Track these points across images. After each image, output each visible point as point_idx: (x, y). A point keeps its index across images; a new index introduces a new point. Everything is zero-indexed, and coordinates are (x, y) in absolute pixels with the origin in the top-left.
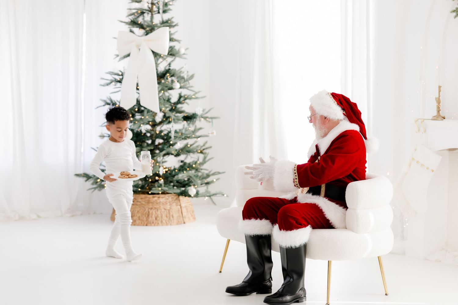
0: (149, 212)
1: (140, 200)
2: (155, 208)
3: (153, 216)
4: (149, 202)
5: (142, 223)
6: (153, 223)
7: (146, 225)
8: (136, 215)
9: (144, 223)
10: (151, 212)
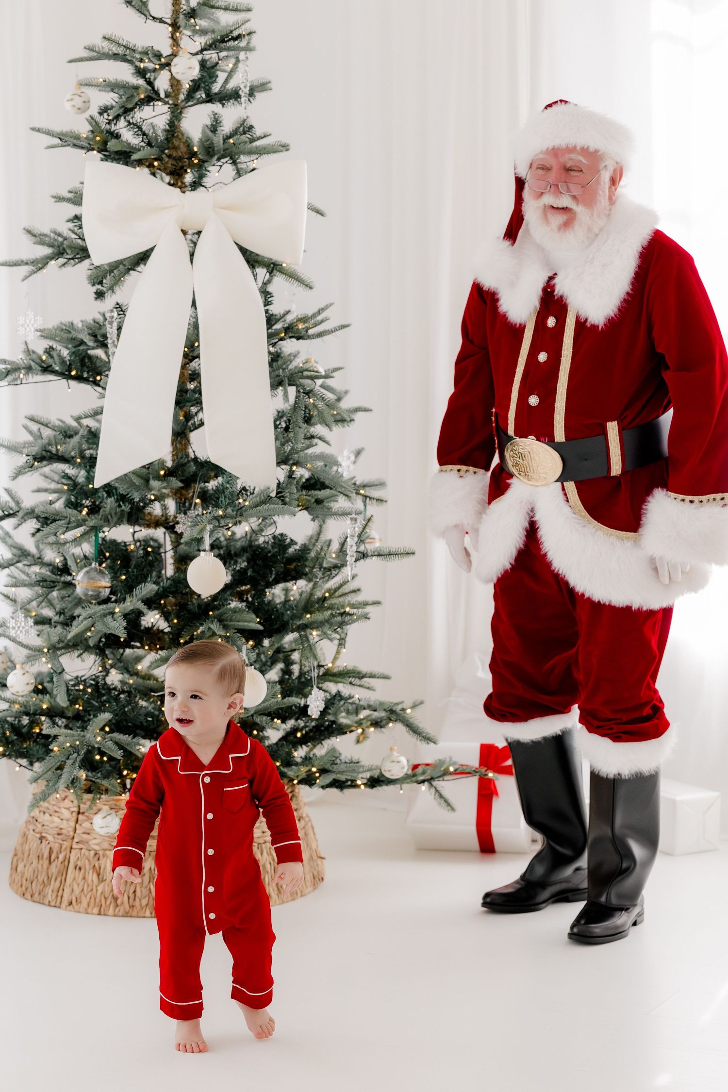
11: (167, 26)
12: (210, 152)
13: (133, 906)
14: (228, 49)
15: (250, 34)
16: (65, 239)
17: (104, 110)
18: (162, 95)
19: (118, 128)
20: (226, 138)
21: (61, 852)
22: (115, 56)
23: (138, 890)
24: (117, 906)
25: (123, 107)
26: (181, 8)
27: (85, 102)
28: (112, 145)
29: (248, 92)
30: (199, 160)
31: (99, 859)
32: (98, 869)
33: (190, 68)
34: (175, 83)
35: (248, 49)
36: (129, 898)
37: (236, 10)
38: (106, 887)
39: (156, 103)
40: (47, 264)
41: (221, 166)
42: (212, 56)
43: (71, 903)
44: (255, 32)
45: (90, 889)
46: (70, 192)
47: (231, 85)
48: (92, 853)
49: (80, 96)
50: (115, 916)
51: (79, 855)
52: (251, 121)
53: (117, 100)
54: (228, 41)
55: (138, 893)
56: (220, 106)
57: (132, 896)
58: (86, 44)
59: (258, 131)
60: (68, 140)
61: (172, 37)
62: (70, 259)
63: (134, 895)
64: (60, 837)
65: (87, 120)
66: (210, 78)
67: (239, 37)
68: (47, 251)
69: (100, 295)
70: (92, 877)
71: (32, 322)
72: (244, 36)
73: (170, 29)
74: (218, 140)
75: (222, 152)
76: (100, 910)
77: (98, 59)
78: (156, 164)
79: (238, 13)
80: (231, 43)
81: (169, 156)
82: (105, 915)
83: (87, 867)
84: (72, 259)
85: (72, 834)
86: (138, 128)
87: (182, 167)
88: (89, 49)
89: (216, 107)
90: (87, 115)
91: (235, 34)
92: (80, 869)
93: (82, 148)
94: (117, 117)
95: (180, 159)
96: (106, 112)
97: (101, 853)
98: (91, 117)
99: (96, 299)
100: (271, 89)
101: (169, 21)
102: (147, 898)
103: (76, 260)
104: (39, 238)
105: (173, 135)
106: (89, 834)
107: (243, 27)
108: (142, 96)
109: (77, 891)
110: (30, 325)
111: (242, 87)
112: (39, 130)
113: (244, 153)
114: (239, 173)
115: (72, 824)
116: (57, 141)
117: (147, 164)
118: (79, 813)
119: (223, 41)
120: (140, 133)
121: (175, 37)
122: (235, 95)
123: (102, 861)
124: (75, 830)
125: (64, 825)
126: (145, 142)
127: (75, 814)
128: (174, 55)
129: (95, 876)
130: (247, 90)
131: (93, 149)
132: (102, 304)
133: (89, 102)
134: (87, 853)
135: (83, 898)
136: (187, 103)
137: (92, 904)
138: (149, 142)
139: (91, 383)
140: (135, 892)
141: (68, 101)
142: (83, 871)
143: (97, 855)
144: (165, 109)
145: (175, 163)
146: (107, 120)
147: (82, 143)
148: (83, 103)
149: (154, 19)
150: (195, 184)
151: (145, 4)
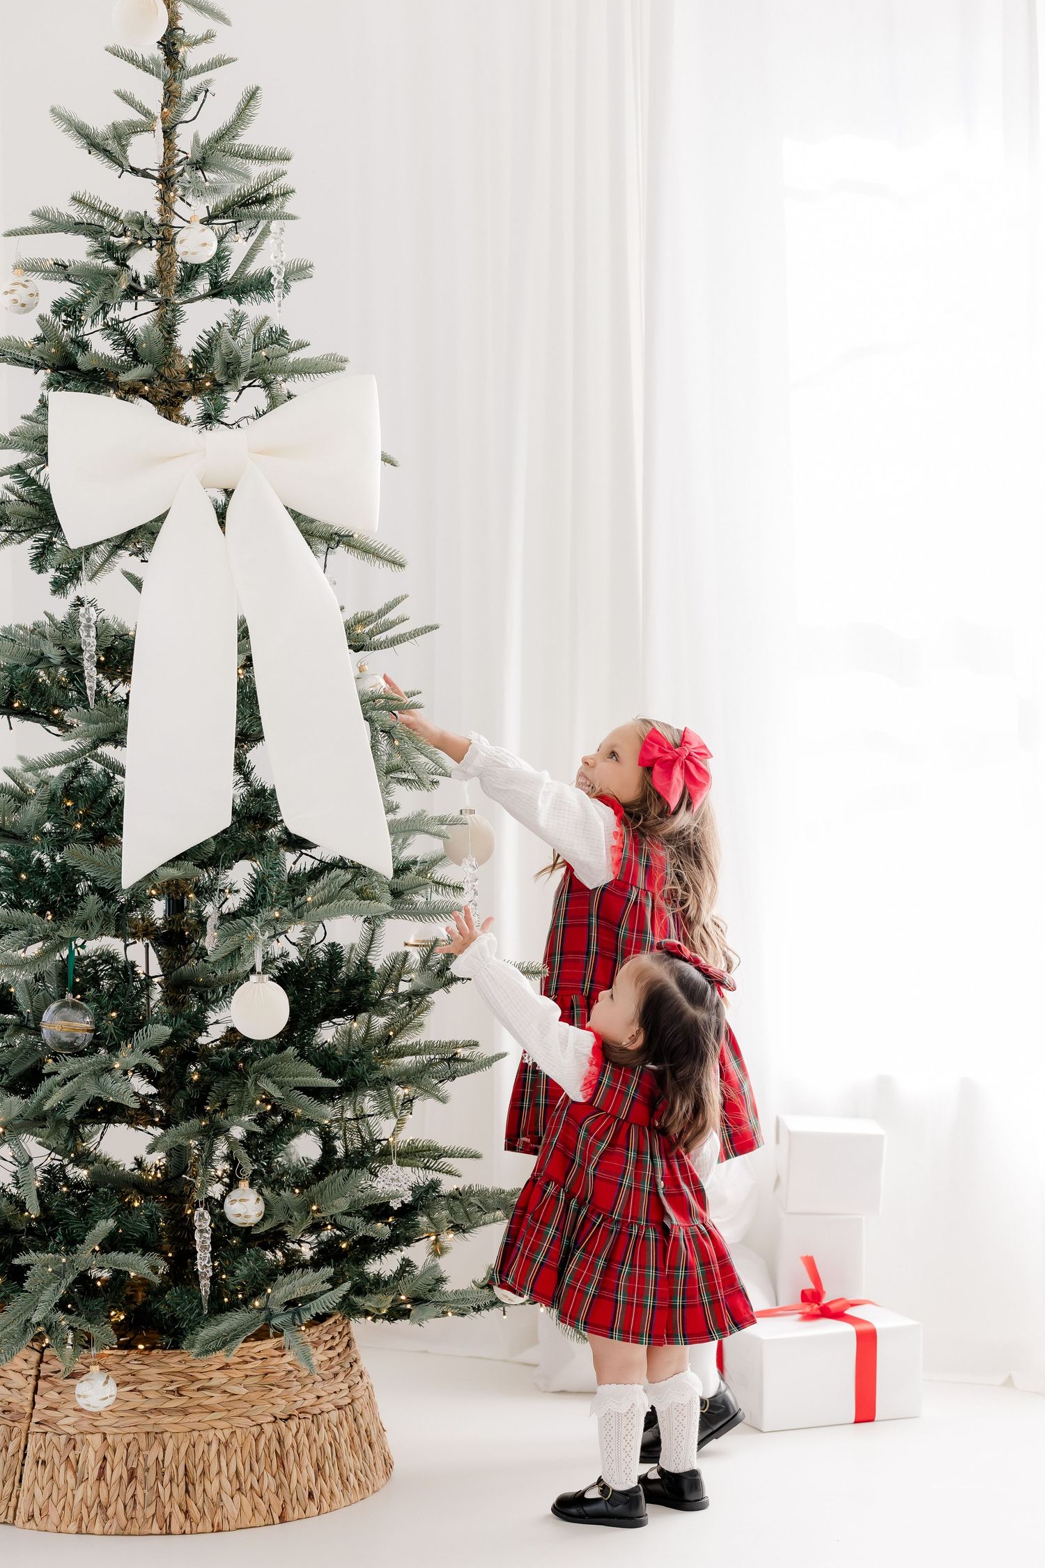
0: (280, 1441)
1: (219, 1378)
2: (302, 1411)
3: (306, 1461)
4: (267, 1381)
5: (255, 1509)
6: (311, 1495)
7: (282, 1519)
8: (214, 1469)
9: (269, 1511)
10: (289, 1440)
11: (154, 182)
12: (232, 369)
13: (132, 1518)
14: (251, 217)
15: (283, 194)
17: (60, 308)
18: (144, 285)
19: (81, 333)
21: (10, 1439)
22: (77, 227)
23: (140, 1493)
24: (107, 1519)
25: (101, 302)
26: (177, 155)
27: (32, 295)
28: (78, 360)
29: (283, 281)
30: (212, 381)
31: (74, 1448)
32: (74, 1463)
33: (205, 244)
34: (168, 265)
36: (125, 1507)
37: (262, 157)
38: (89, 1489)
39: (137, 298)
41: (241, 392)
43: (31, 1517)
44: (292, 192)
45: (62, 1494)
47: (252, 269)
48: (63, 1438)
49: (24, 286)
50: (104, 1535)
51: (42, 1442)
54: (250, 204)
55: (140, 1498)
56: (235, 301)
57: (130, 1504)
58: (35, 208)
59: (293, 337)
61: (162, 199)
62: (12, 532)
63: (132, 1501)
64: (7, 1416)
65: (36, 320)
67: (268, 199)
69: (57, 586)
70: (65, 1476)
72: (275, 197)
73: (160, 186)
74: (245, 352)
75: (249, 370)
76: (80, 1527)
77: (52, 230)
78: (145, 390)
79: (267, 162)
80: (255, 208)
81: (161, 377)
82: (87, 1534)
83: (57, 1460)
85: (28, 1410)
86: (117, 333)
87: (177, 394)
88: (38, 216)
89: (230, 304)
90: (35, 313)
91: (262, 194)
92: (44, 1463)
95: (174, 380)
96: (63, 309)
97: (78, 1438)
98: (41, 316)
99: (53, 592)
101: (156, 175)
102: (154, 1503)
103: (23, 534)
105: (165, 346)
106: (56, 1409)
107: (274, 184)
108: (121, 287)
109: (40, 1498)
111: (274, 272)
113: (282, 372)
114: (274, 403)
115: (29, 1395)
118: (38, 1377)
119: (244, 205)
120: (121, 341)
121: (166, 199)
122: (262, 285)
123: (81, 1450)
124: (34, 1403)
125: (14, 1398)
126: (129, 356)
127: (32, 1381)
128: (168, 224)
129: (70, 1473)
130: (280, 278)
131: (49, 367)
133: (38, 295)
134: (55, 1439)
135: (52, 1507)
136: (181, 297)
137: (66, 1518)
138: (136, 354)
139: (42, 720)
140: (134, 1496)
141: (6, 292)
142: (48, 1467)
143: (72, 1442)
144: (151, 306)
145: (168, 388)
146: (64, 321)
147: (32, 357)
148: (29, 297)
149: (134, 171)
150: (209, 419)
151: (123, 148)
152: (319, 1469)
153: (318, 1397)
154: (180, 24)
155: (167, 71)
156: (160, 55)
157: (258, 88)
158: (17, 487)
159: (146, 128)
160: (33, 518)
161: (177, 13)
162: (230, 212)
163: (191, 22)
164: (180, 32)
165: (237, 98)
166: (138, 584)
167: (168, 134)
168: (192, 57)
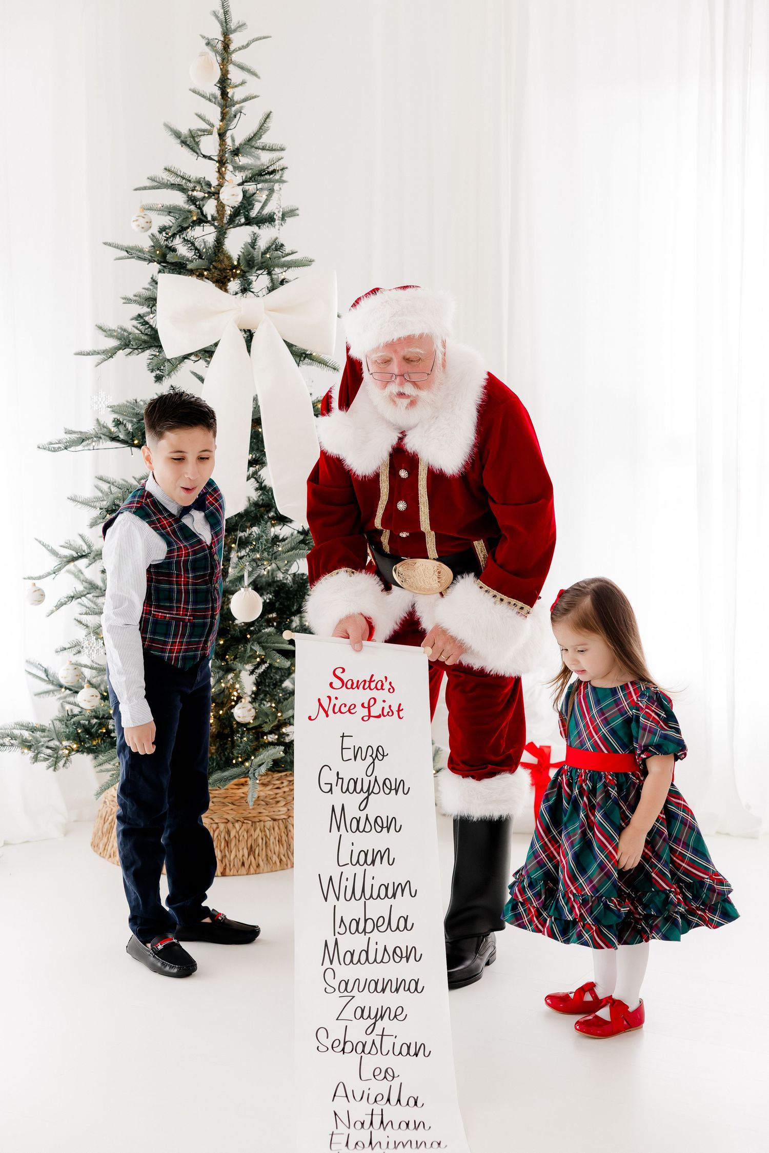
11: (215, 162)
12: (251, 264)
14: (266, 181)
15: (282, 169)
16: (130, 334)
17: (162, 230)
18: (209, 218)
19: (174, 243)
20: (264, 253)
22: (173, 186)
25: (180, 226)
26: (226, 148)
27: (147, 222)
28: (170, 257)
29: (281, 216)
30: (241, 270)
33: (234, 196)
34: (221, 207)
35: (281, 181)
37: (272, 150)
39: (205, 224)
40: (116, 353)
41: (258, 276)
42: (251, 187)
44: (287, 168)
46: (135, 296)
47: (266, 211)
49: (143, 217)
52: (281, 240)
53: (174, 222)
54: (264, 175)
56: (257, 228)
58: (150, 175)
59: (287, 249)
60: (133, 253)
61: (219, 172)
62: (134, 349)
65: (149, 236)
66: (249, 205)
67: (273, 172)
68: (114, 343)
69: (159, 379)
71: (104, 400)
72: (278, 171)
73: (218, 165)
74: (257, 254)
75: (260, 265)
77: (158, 188)
78: (205, 273)
79: (273, 152)
80: (267, 177)
81: (215, 268)
84: (136, 349)
86: (191, 243)
87: (226, 277)
88: (151, 179)
89: (254, 228)
90: (149, 233)
91: (271, 169)
93: (145, 260)
94: (174, 235)
95: (225, 269)
96: (164, 231)
98: (152, 234)
99: (156, 381)
100: (298, 215)
101: (216, 158)
103: (140, 350)
104: (109, 333)
105: (219, 250)
107: (278, 164)
108: (195, 218)
110: (102, 403)
111: (277, 213)
112: (110, 245)
113: (278, 266)
116: (125, 254)
117: (198, 274)
119: (261, 175)
120: (192, 248)
121: (221, 171)
122: (270, 219)
126: (197, 256)
128: (220, 185)
131: (155, 261)
132: (160, 385)
133: (150, 222)
136: (229, 225)
138: (200, 255)
141: (134, 221)
144: (212, 229)
145: (220, 274)
146: (165, 237)
147: (145, 255)
148: (146, 224)
149: (204, 156)
150: (245, 290)
151: (197, 143)
152: (251, 850)
153: (260, 813)
154: (229, 76)
155: (222, 101)
156: (218, 93)
157: (271, 112)
158: (139, 326)
159: (210, 133)
160: (145, 342)
161: (228, 71)
162: (253, 179)
163: (235, 75)
164: (229, 81)
165: (260, 117)
166: (202, 380)
167: (222, 135)
168: (236, 94)
